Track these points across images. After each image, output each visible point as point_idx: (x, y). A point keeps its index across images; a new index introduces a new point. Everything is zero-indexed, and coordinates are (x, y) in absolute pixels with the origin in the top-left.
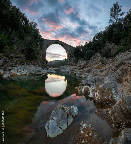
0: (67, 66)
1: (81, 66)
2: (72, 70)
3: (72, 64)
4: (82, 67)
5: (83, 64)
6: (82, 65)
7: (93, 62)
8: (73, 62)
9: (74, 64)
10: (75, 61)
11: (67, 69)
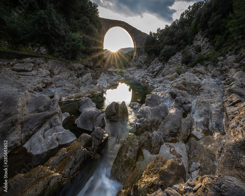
0: (134, 68)
1: (154, 72)
2: (143, 77)
3: (142, 65)
4: (155, 74)
5: (157, 68)
6: (155, 69)
7: (168, 69)
8: (143, 62)
9: (145, 66)
10: (147, 62)
11: (135, 74)
